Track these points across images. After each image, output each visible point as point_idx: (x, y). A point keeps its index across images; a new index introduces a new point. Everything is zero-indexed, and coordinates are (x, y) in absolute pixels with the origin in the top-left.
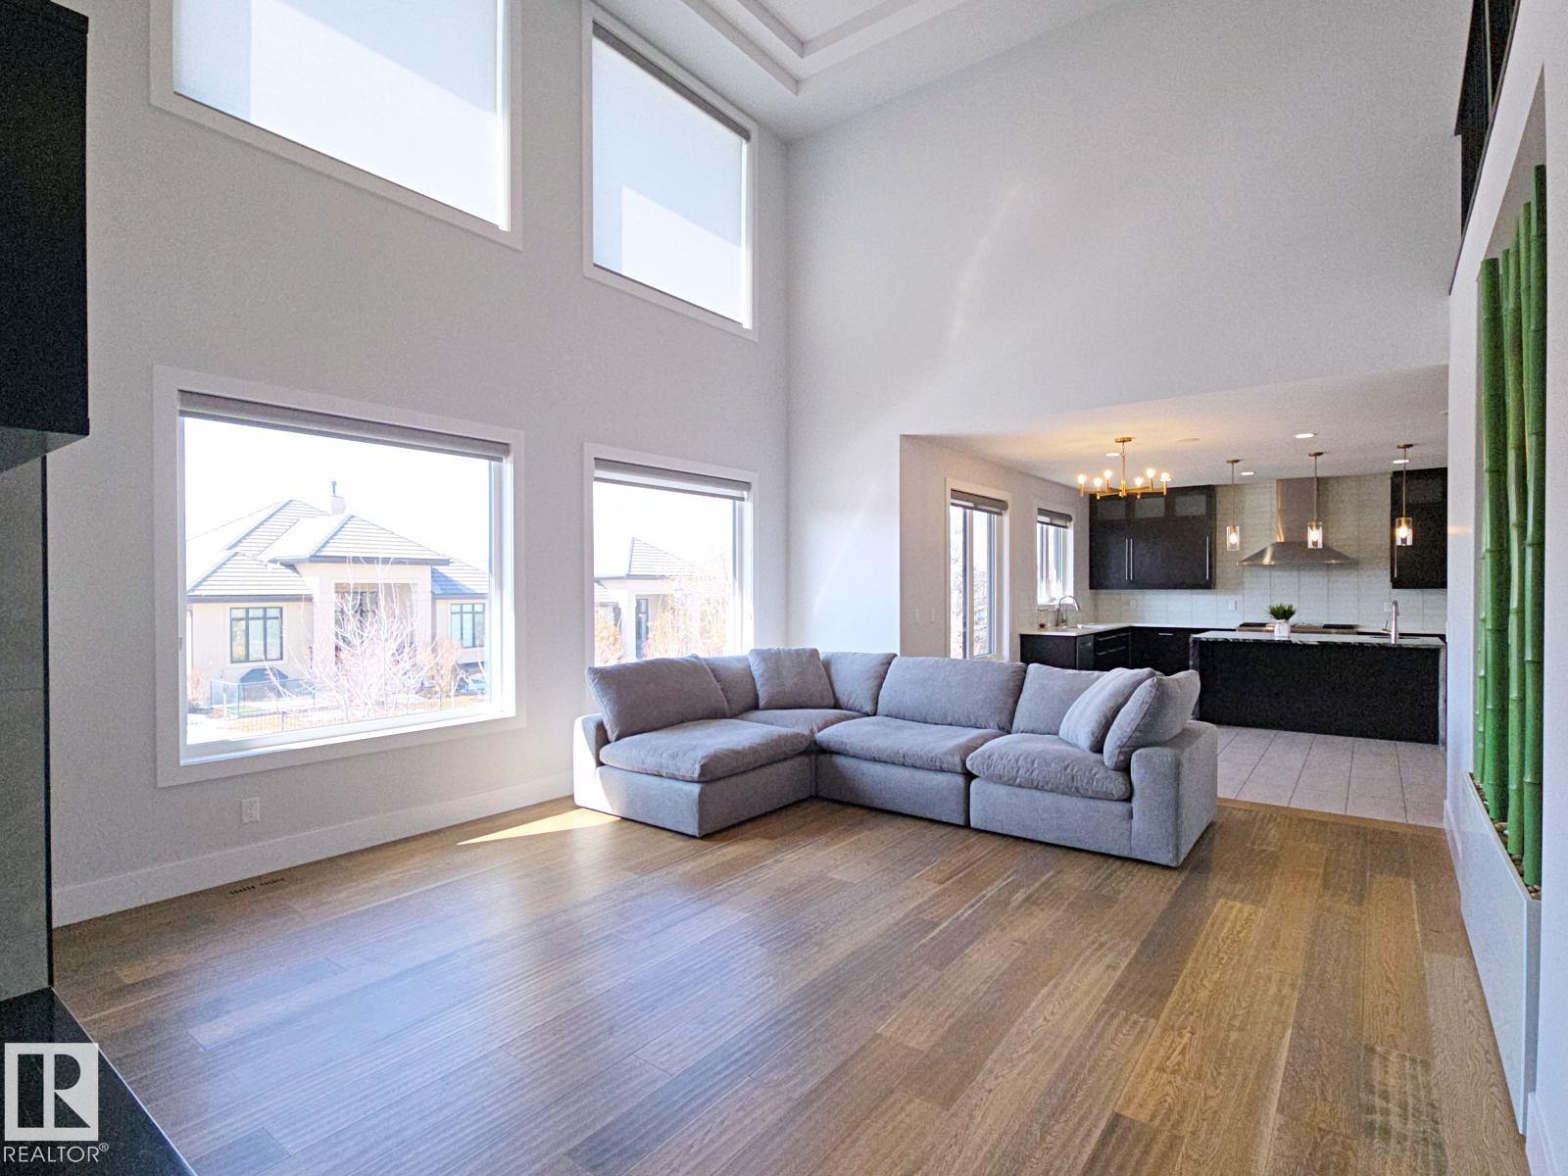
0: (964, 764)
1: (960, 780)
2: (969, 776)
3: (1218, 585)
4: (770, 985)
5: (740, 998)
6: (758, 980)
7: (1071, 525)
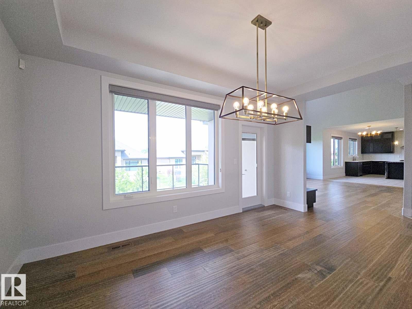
3: (395, 152)
7: (357, 141)
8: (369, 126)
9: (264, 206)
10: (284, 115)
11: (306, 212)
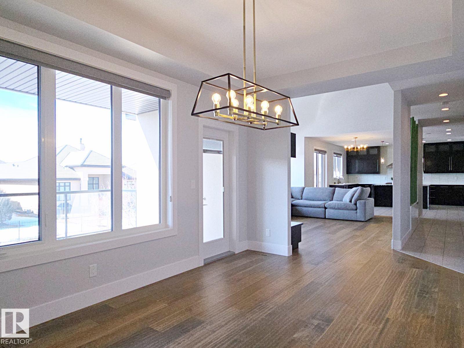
0: (324, 205)
1: (324, 209)
2: (326, 208)
3: (381, 173)
7: (342, 157)
8: (356, 138)
9: (235, 252)
10: (277, 117)
11: (291, 256)
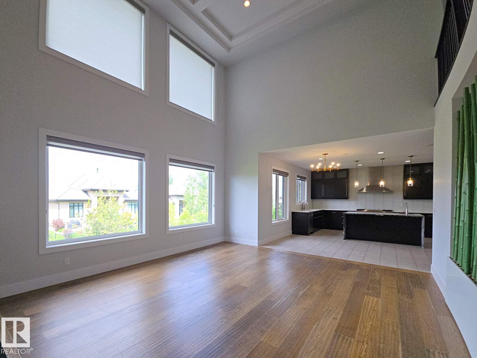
3: (350, 198)
4: (225, 322)
5: (215, 327)
6: (221, 320)
7: (306, 180)
8: (325, 154)
